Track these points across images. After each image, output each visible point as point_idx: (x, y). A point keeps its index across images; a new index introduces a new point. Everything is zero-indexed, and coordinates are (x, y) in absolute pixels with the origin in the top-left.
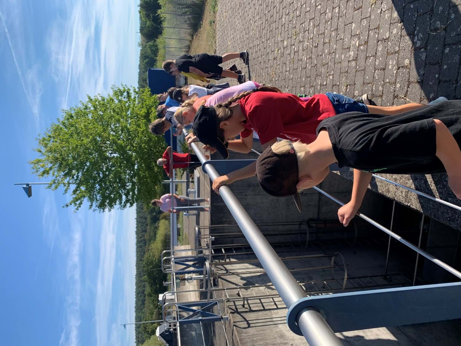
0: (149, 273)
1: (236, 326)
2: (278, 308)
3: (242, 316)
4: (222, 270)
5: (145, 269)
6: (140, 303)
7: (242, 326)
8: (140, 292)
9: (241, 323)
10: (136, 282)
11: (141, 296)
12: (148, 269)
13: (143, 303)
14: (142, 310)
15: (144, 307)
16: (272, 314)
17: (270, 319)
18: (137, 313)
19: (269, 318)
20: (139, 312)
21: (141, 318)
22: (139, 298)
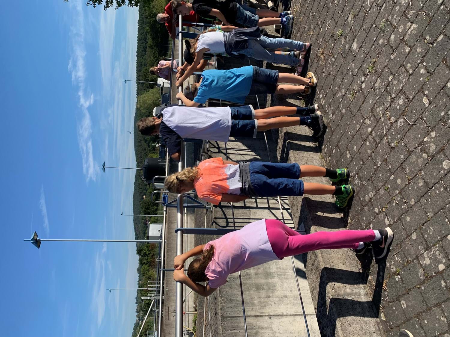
0: (151, 25)
1: (216, 223)
2: (257, 208)
3: (223, 212)
4: (215, 147)
5: (148, 20)
6: (142, 49)
7: (221, 223)
8: (142, 39)
9: (221, 220)
10: (138, 28)
11: (143, 43)
12: (150, 21)
13: (145, 50)
14: (143, 56)
15: (145, 54)
16: (250, 214)
17: (247, 220)
18: (139, 58)
19: (247, 217)
20: (140, 58)
21: (142, 63)
22: (141, 45)
